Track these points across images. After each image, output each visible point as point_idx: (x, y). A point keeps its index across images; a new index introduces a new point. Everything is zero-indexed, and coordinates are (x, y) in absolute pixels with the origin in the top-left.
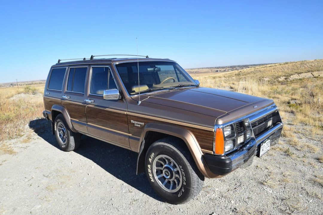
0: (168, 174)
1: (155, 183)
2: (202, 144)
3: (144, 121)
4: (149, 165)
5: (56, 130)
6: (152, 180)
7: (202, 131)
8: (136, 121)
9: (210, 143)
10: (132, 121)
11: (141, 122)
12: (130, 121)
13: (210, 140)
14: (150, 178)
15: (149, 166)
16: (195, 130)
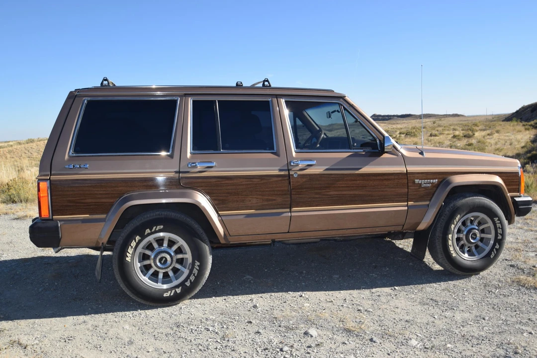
0: (475, 237)
1: (458, 257)
2: (510, 187)
3: (438, 176)
4: (450, 234)
5: (132, 258)
6: (454, 255)
7: (509, 174)
8: (425, 179)
9: (517, 185)
10: (417, 181)
11: (433, 179)
12: (414, 182)
13: (516, 182)
14: (452, 252)
15: (450, 236)
16: (502, 174)
